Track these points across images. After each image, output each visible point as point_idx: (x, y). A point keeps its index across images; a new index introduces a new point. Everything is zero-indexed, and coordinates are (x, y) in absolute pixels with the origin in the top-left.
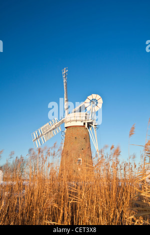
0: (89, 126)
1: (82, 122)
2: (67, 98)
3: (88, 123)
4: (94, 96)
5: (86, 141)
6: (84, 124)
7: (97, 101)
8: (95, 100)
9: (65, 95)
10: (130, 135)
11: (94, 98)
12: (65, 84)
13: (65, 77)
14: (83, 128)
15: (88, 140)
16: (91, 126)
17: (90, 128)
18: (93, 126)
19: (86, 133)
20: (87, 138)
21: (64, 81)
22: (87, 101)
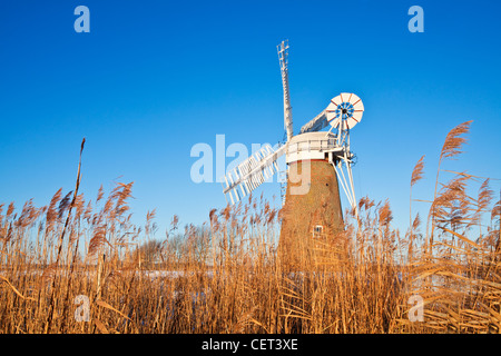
0: (336, 160)
1: (321, 151)
2: (288, 103)
3: (333, 153)
4: (346, 97)
5: (331, 190)
6: (326, 155)
7: (351, 106)
8: (347, 104)
9: (285, 98)
10: (413, 180)
11: (346, 101)
12: (284, 75)
13: (284, 61)
14: (324, 165)
15: (334, 188)
16: (339, 159)
17: (339, 164)
18: (345, 159)
19: (329, 174)
20: (332, 184)
21: (283, 69)
22: (332, 107)
